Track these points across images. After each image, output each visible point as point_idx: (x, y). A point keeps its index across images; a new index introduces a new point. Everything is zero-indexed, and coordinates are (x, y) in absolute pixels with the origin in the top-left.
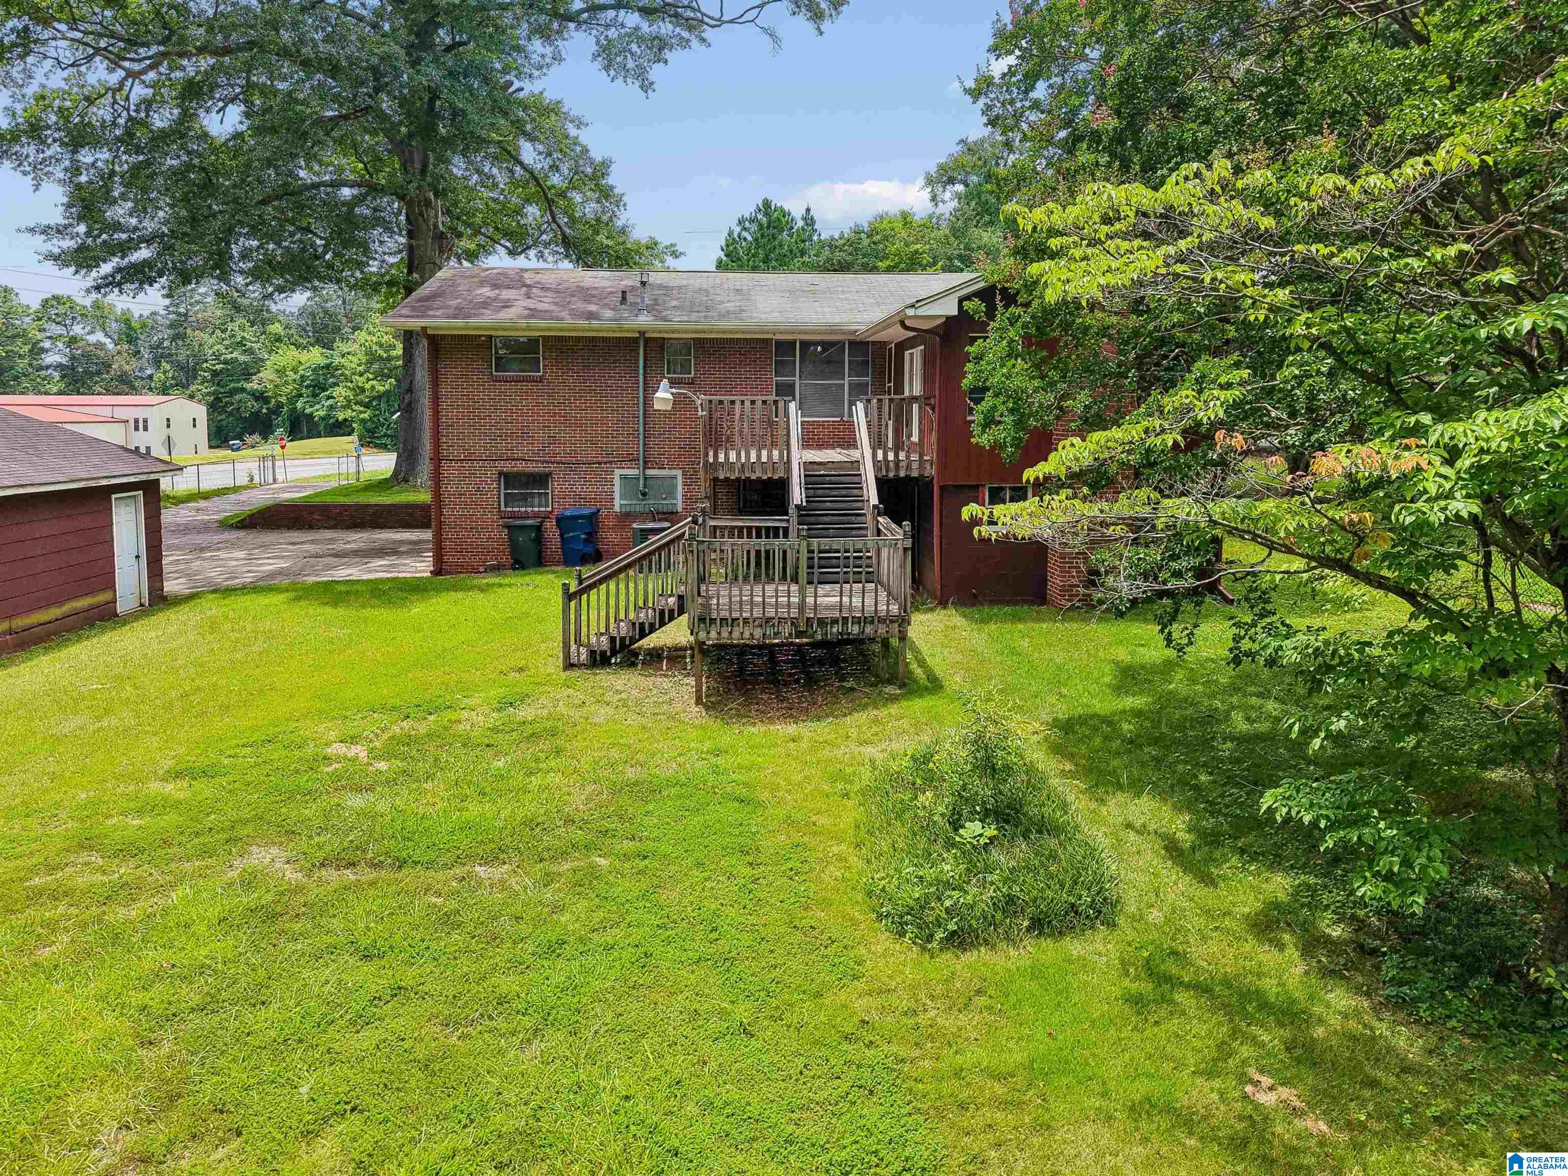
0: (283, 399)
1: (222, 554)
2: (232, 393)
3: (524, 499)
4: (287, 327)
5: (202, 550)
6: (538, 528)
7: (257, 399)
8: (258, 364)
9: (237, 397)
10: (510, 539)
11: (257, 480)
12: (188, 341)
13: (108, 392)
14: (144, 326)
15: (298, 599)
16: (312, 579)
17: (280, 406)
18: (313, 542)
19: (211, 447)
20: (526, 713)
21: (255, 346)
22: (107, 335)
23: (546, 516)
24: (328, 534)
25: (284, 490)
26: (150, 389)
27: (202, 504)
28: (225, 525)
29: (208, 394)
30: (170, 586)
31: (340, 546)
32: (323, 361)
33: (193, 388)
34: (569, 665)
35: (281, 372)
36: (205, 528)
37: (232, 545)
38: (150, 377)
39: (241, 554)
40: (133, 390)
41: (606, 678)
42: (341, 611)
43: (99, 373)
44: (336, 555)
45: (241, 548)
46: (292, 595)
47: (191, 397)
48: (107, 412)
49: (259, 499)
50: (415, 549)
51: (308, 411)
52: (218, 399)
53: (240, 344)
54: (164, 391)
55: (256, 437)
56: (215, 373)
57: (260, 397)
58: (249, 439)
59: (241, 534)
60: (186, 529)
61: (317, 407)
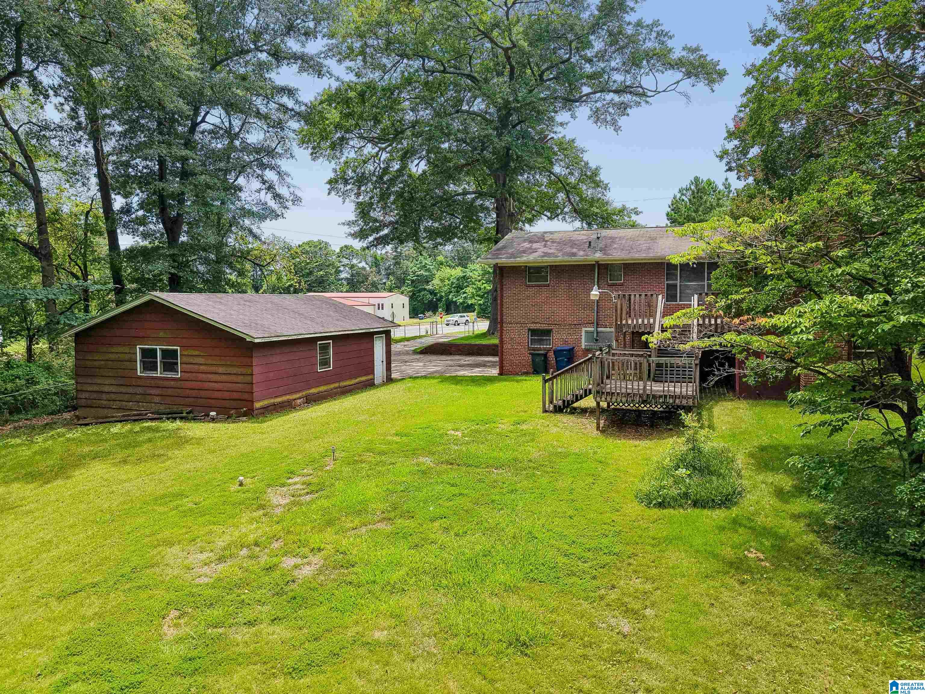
0: (443, 294)
1: (414, 364)
2: (420, 291)
3: (540, 341)
4: (446, 257)
5: (406, 362)
6: (545, 355)
7: (431, 294)
8: (433, 276)
9: (423, 293)
10: (533, 360)
11: (429, 333)
12: (401, 265)
13: (367, 291)
14: (382, 258)
15: (442, 381)
16: (448, 375)
17: (441, 297)
18: (451, 360)
19: (410, 318)
20: (524, 427)
21: (431, 267)
22: (367, 264)
23: (549, 350)
24: (457, 357)
25: (441, 338)
26: (385, 289)
27: (406, 343)
28: (415, 352)
29: (410, 291)
30: (393, 376)
31: (462, 362)
32: (461, 274)
33: (403, 289)
34: (545, 411)
35: (442, 280)
36: (407, 353)
37: (418, 360)
38: (385, 283)
39: (421, 364)
40: (377, 290)
41: (559, 417)
42: (458, 387)
43: (363, 282)
44: (459, 366)
45: (421, 362)
46: (440, 380)
47: (402, 293)
48: (366, 300)
49: (429, 341)
50: (492, 365)
51: (454, 300)
52: (414, 294)
53: (425, 266)
54: (390, 290)
55: (430, 313)
56: (413, 281)
57: (432, 292)
58: (428, 314)
59: (422, 356)
60: (399, 353)
61: (459, 297)
